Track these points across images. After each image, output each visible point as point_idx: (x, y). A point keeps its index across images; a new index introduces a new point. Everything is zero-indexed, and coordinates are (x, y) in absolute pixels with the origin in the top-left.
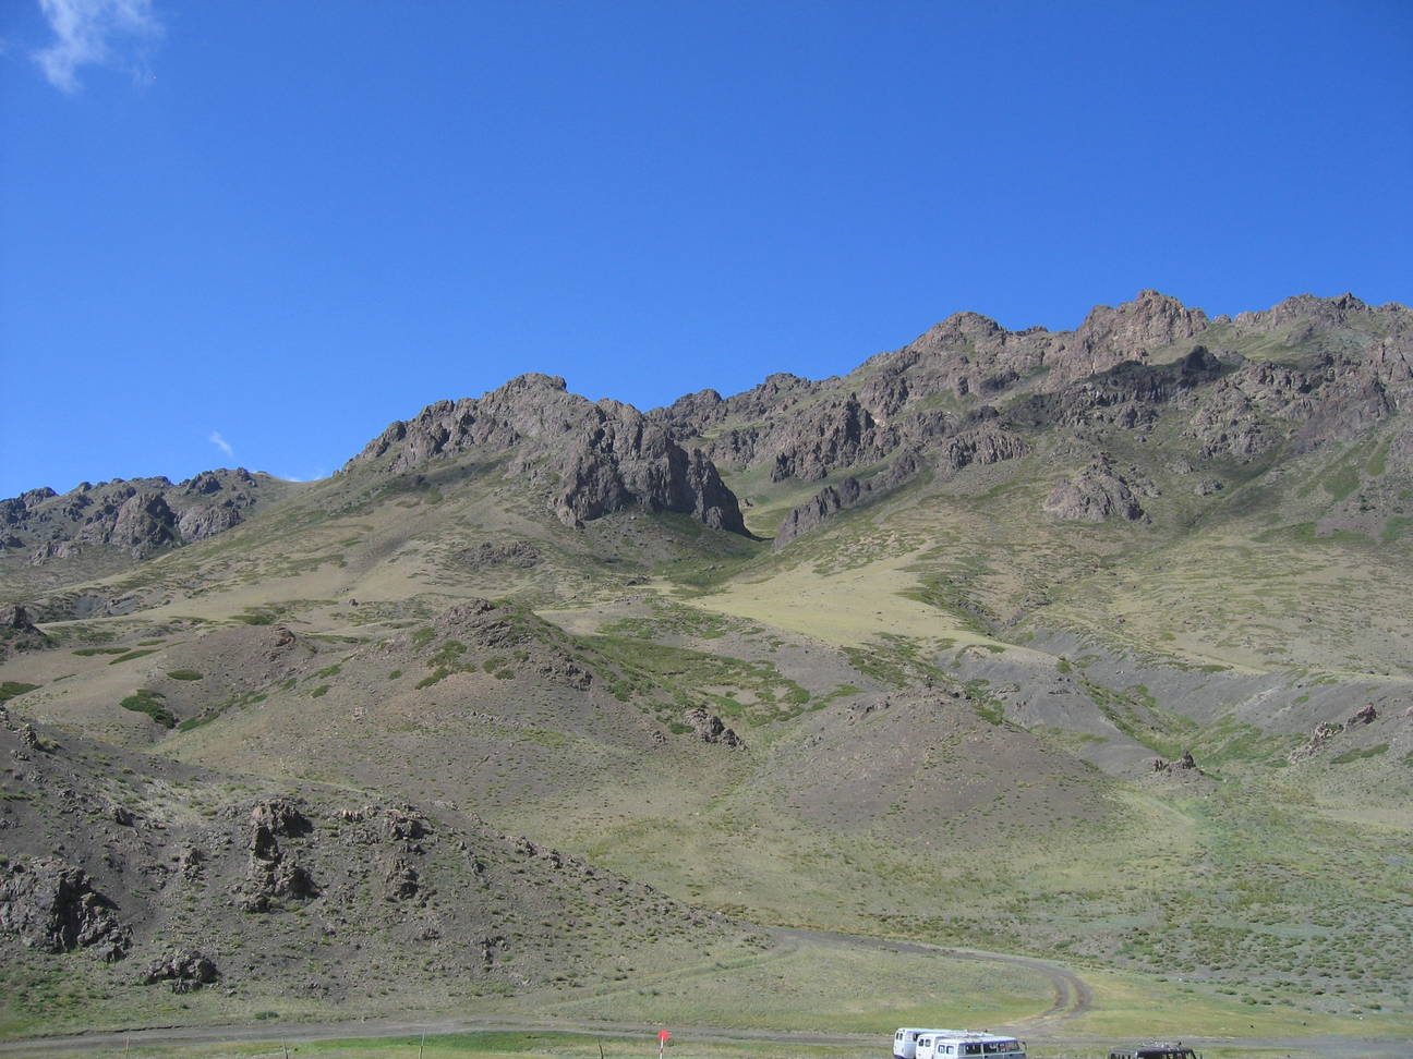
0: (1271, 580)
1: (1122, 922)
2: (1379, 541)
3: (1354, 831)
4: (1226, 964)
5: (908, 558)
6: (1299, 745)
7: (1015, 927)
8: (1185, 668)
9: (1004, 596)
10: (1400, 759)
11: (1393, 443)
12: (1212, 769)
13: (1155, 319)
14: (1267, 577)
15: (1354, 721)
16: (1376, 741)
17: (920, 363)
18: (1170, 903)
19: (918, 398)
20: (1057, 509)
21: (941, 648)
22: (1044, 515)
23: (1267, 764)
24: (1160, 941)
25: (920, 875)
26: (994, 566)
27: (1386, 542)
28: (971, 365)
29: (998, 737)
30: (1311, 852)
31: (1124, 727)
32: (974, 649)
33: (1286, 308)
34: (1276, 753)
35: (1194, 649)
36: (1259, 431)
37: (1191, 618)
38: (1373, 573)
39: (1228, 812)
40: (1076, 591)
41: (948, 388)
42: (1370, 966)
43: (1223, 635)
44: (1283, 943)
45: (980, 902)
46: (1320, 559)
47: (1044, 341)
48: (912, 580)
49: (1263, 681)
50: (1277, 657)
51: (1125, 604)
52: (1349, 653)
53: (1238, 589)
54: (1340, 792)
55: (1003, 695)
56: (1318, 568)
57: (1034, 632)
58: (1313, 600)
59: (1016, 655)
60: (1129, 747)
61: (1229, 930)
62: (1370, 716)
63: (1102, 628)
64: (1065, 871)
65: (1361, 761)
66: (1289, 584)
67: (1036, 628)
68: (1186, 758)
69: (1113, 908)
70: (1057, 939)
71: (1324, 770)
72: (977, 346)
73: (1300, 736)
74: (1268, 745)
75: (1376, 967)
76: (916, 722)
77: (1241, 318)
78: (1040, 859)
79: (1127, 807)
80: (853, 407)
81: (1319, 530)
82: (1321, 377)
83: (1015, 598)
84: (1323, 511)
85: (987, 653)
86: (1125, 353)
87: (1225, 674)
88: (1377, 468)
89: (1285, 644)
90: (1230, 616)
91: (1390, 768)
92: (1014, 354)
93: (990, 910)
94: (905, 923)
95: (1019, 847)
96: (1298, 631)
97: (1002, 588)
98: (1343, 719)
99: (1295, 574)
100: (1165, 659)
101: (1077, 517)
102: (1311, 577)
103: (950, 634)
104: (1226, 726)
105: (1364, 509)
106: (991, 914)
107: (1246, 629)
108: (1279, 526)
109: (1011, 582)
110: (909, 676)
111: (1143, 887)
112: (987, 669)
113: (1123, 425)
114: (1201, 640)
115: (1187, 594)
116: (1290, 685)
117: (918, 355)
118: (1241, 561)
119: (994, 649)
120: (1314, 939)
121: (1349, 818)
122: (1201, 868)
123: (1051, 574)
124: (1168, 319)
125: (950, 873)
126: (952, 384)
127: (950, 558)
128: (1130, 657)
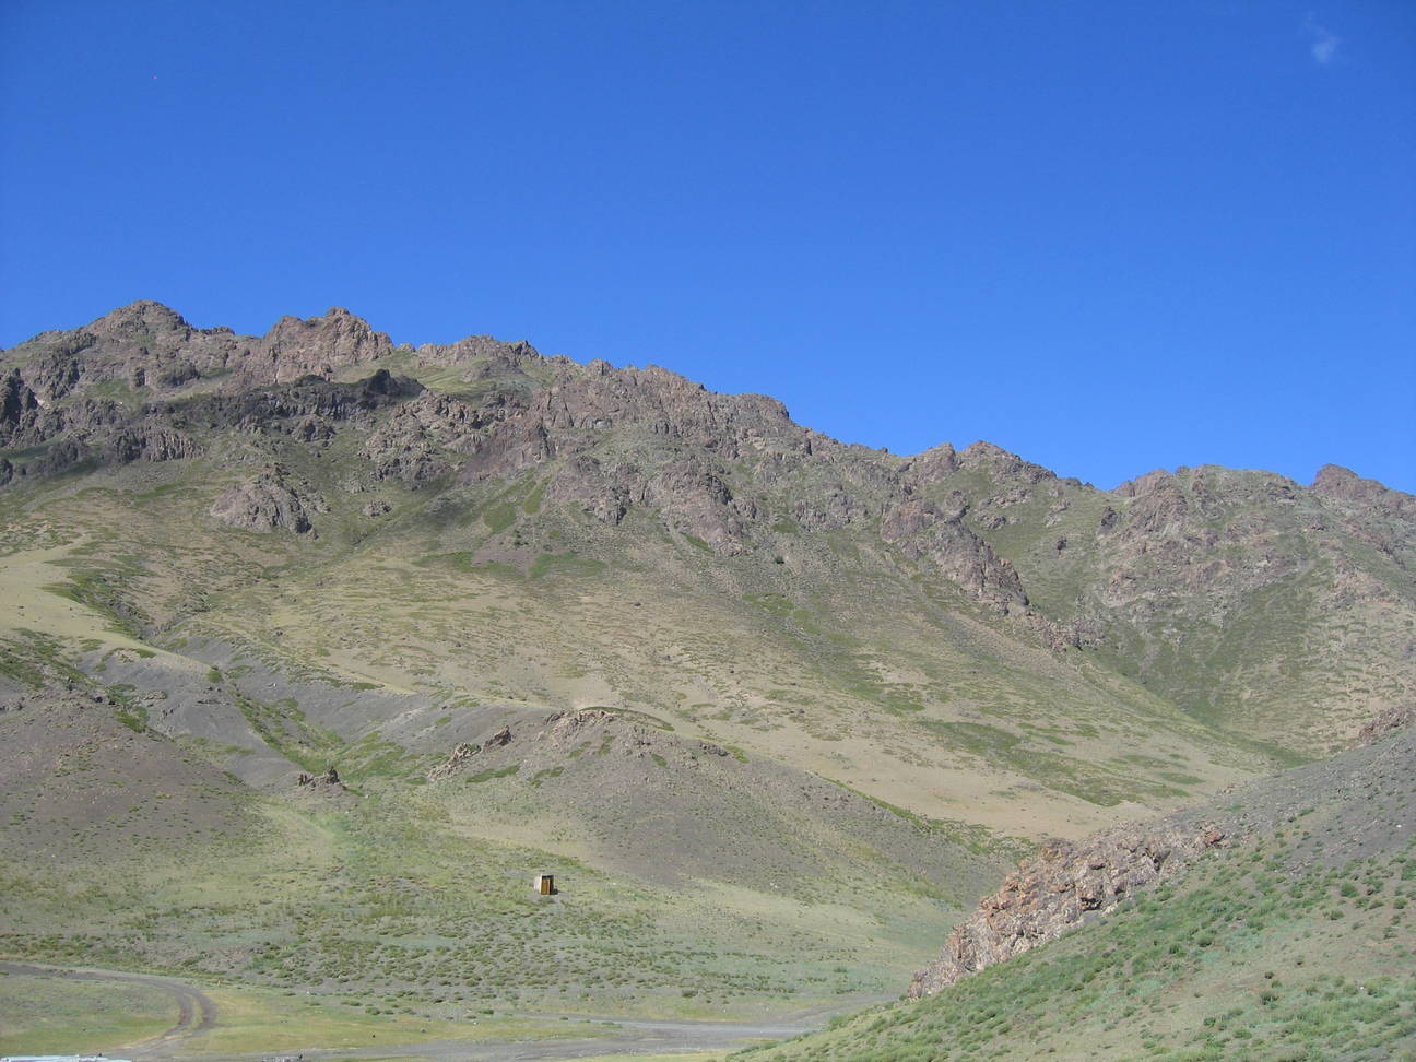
0: (427, 604)
1: (255, 936)
2: (528, 575)
3: (482, 846)
4: (353, 976)
5: (59, 552)
6: (438, 763)
7: (143, 943)
8: (337, 684)
9: (160, 600)
10: (529, 779)
11: (549, 485)
12: (355, 785)
13: (343, 337)
14: (424, 601)
15: (491, 743)
16: (509, 762)
17: (97, 346)
18: (304, 916)
19: (89, 383)
20: (225, 515)
21: (86, 650)
22: (210, 520)
23: (408, 781)
24: (291, 955)
25: (41, 890)
26: (152, 568)
27: (534, 577)
28: (150, 357)
29: (141, 744)
30: (442, 867)
31: (272, 740)
32: (123, 652)
33: (467, 346)
34: (417, 771)
35: (348, 665)
36: (429, 460)
37: (348, 635)
38: (518, 604)
39: (368, 827)
40: (236, 600)
41: (123, 377)
42: (487, 973)
43: (377, 654)
44: (410, 953)
45: (105, 918)
46: (473, 587)
47: (230, 343)
48: (61, 575)
49: (410, 702)
50: (426, 677)
51: (284, 617)
52: (493, 679)
53: (395, 610)
54: (473, 810)
55: (150, 702)
56: (472, 596)
57: (188, 639)
58: (463, 626)
59: (167, 661)
60: (275, 760)
61: (359, 943)
62: (505, 738)
63: (258, 640)
64: (199, 886)
65: (494, 781)
66: (444, 609)
67: (191, 635)
68: (331, 773)
69: (247, 923)
70: (185, 955)
71: (460, 789)
72: (159, 338)
73: (440, 755)
74: (411, 762)
75: (492, 974)
76: (51, 726)
77: (425, 348)
78: (175, 873)
79: (268, 820)
80: (15, 383)
81: (475, 560)
82: (492, 415)
83: (171, 603)
84: (481, 542)
85: (136, 657)
86: (310, 368)
87: (376, 691)
88: (533, 507)
89: (434, 666)
90: (385, 636)
91: (519, 787)
92: (199, 351)
93: (117, 927)
94: (21, 942)
95: (152, 861)
96: (449, 654)
97: (158, 591)
98: (481, 741)
99: (450, 600)
100: (319, 674)
101: (244, 525)
102: (464, 604)
103: (98, 635)
104: (372, 743)
105: (518, 544)
106: (118, 931)
107: (399, 650)
108: (439, 552)
109: (169, 586)
110: (48, 677)
111: (277, 901)
112: (136, 674)
113: (299, 438)
114: (354, 658)
115: (344, 611)
116: (436, 705)
117: (94, 339)
118: (400, 584)
119: (144, 654)
120: (438, 949)
121: (477, 834)
122: (337, 882)
123: (212, 581)
124: (355, 340)
125: (77, 888)
126: (127, 373)
127: (106, 555)
128: (283, 671)
